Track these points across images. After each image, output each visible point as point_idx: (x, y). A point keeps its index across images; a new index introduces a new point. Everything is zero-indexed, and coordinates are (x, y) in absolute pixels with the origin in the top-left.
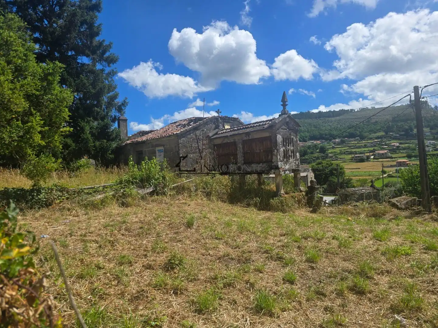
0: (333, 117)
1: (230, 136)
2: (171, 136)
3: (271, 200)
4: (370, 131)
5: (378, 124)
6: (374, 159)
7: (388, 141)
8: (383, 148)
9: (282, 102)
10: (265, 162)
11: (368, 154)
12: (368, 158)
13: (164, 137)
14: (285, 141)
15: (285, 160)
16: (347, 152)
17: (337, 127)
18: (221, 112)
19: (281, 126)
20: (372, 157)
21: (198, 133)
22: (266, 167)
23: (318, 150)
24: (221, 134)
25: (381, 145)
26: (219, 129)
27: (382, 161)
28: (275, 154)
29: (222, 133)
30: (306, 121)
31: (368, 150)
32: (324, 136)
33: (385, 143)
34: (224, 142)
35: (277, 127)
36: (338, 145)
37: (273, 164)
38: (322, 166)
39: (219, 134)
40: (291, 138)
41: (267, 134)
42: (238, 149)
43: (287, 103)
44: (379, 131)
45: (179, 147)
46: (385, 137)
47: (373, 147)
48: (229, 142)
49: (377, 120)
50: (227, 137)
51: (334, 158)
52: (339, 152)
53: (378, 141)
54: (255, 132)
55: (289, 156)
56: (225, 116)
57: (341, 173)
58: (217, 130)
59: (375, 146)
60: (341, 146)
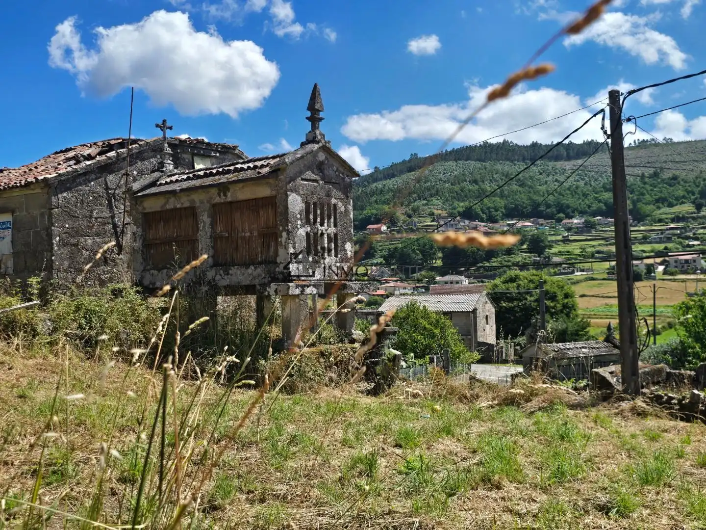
0: (569, 158)
1: (182, 190)
2: (32, 187)
3: (262, 362)
4: (657, 201)
5: (679, 183)
6: (665, 272)
7: (702, 228)
8: (689, 246)
9: (308, 109)
10: (260, 263)
11: (650, 261)
12: (650, 269)
13: (13, 187)
14: (312, 210)
15: (310, 259)
16: (599, 252)
17: (577, 187)
18: (171, 128)
19: (301, 173)
20: (661, 268)
21: (112, 179)
22: (263, 275)
23: (525, 246)
24: (165, 184)
25: (683, 238)
26: (162, 172)
27: (683, 281)
28: (284, 244)
29: (167, 183)
30: (499, 167)
31: (652, 251)
32: (542, 208)
33: (694, 234)
34: (168, 207)
35: (291, 172)
36: (577, 233)
37: (277, 269)
38: (518, 286)
39: (161, 184)
40: (329, 205)
41: (264, 191)
42: (201, 226)
43: (321, 115)
44: (680, 200)
45: (50, 215)
46: (694, 219)
47: (664, 242)
48: (178, 206)
49: (678, 173)
50: (173, 193)
51: (564, 269)
52: (578, 251)
53: (677, 229)
54: (241, 185)
55: (323, 248)
56: (197, 140)
57: (565, 306)
58: (156, 174)
59: (669, 240)
60: (584, 238)
